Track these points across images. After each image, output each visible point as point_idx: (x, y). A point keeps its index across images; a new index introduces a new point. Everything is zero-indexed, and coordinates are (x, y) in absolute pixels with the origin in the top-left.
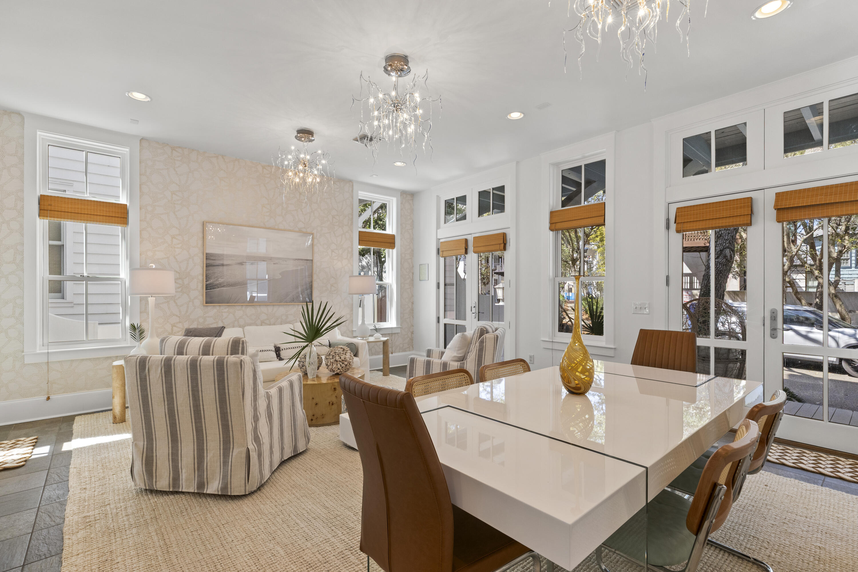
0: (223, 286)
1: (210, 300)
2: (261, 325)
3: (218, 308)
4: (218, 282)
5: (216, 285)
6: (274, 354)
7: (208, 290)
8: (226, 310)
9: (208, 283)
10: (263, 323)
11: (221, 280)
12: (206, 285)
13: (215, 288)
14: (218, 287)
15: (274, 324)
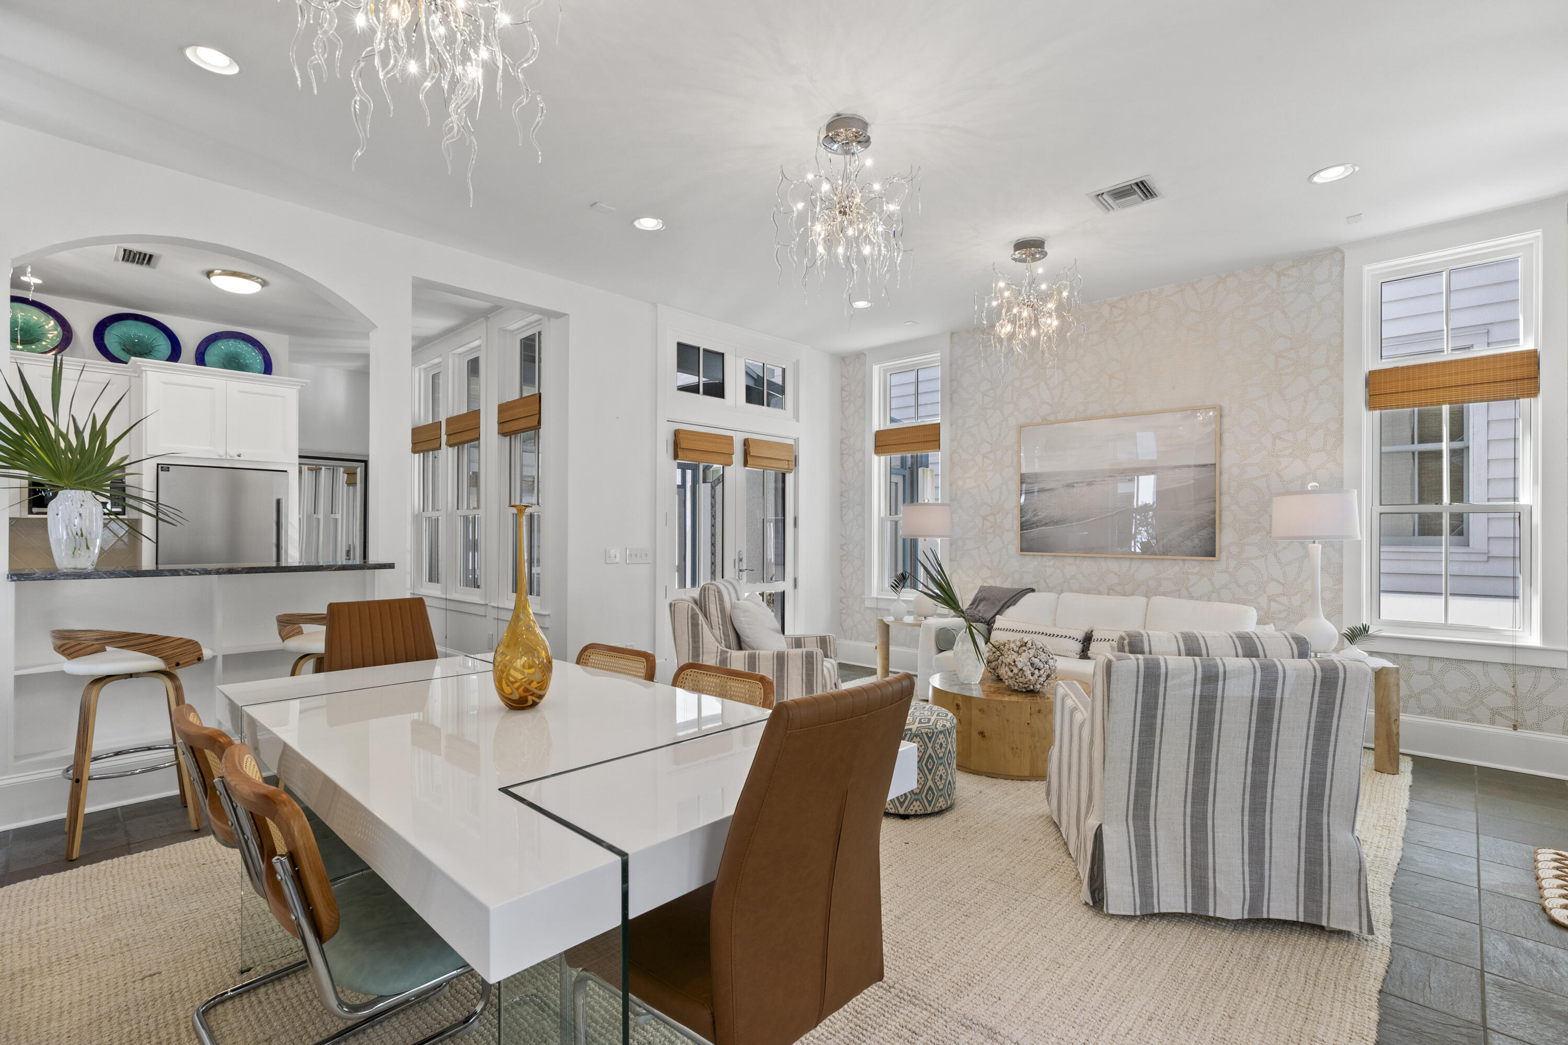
0: (1046, 524)
1: (1027, 547)
2: (1108, 594)
3: (1039, 559)
4: (1036, 518)
5: (1033, 523)
6: (1078, 647)
7: (1025, 530)
8: (1052, 563)
9: (1023, 519)
10: (1110, 591)
11: (1041, 515)
12: (1022, 523)
13: (1031, 528)
14: (1038, 526)
15: (1132, 594)
